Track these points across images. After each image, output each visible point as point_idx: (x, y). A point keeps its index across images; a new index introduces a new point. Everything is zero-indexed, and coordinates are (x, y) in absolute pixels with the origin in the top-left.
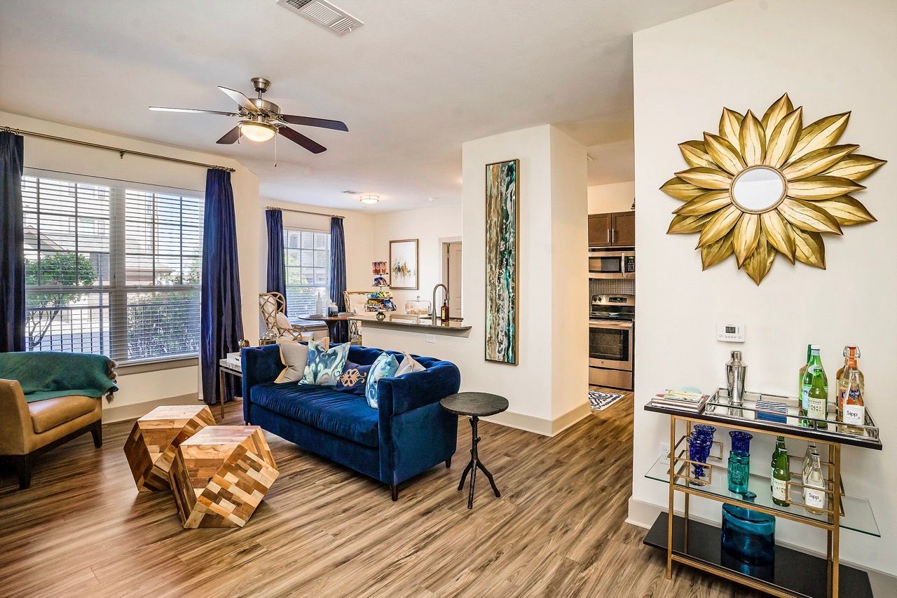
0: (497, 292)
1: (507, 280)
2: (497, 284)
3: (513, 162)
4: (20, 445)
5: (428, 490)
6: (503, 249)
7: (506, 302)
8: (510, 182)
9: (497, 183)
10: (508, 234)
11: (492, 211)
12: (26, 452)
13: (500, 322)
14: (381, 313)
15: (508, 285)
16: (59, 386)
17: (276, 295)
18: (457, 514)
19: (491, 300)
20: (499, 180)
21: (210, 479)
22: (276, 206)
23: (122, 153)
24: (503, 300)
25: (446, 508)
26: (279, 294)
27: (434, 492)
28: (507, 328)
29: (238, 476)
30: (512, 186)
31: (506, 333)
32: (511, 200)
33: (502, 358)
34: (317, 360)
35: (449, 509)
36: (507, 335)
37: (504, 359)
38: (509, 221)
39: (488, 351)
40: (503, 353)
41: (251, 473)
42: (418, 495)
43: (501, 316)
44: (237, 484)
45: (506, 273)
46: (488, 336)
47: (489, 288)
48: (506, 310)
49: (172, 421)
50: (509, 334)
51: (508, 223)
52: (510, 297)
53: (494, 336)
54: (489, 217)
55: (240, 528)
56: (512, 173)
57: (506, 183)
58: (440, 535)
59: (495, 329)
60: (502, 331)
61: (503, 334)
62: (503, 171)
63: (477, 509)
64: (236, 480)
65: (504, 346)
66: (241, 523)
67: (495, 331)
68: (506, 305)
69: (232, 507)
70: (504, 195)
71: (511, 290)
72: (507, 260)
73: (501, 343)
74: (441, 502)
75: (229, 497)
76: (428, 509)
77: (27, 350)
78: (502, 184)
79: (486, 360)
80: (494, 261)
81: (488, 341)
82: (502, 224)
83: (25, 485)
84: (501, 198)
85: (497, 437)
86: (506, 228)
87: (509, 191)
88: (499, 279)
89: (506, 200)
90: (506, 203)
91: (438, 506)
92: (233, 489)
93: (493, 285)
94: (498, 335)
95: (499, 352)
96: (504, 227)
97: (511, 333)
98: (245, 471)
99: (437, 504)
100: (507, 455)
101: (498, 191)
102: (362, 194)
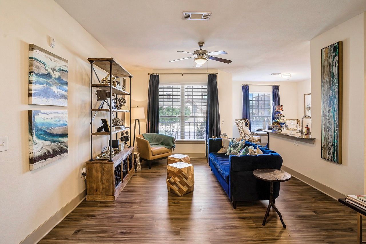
0: (328, 120)
1: (333, 113)
2: (328, 115)
3: (336, 44)
4: (149, 157)
5: (253, 210)
6: (331, 95)
7: (333, 126)
8: (335, 56)
9: (327, 58)
10: (334, 86)
11: (325, 74)
12: (150, 160)
13: (330, 137)
14: (279, 129)
15: (334, 116)
16: (162, 144)
17: (246, 120)
18: (254, 225)
19: (325, 124)
20: (329, 56)
21: (171, 177)
22: (246, 84)
23: (182, 74)
24: (331, 125)
25: (252, 220)
26: (247, 120)
27: (254, 212)
28: (333, 141)
29: (180, 179)
30: (337, 58)
31: (333, 144)
32: (336, 66)
33: (330, 158)
34: (231, 146)
35: (253, 221)
36: (334, 145)
37: (331, 159)
38: (334, 79)
39: (322, 153)
40: (331, 155)
41: (184, 179)
42: (246, 210)
43: (330, 133)
44: (179, 182)
45: (333, 109)
46: (323, 144)
47: (323, 118)
48: (333, 131)
49: (175, 158)
50: (335, 145)
51: (334, 80)
52: (335, 123)
53: (326, 145)
54: (323, 78)
55: (180, 196)
56: (336, 50)
57: (333, 57)
58: (238, 228)
59: (327, 141)
60: (330, 143)
61: (331, 144)
62: (330, 51)
63: (267, 227)
64: (179, 180)
65: (331, 151)
66: (180, 195)
67: (327, 142)
68: (333, 128)
69: (177, 188)
70: (331, 64)
71: (336, 119)
72: (333, 102)
73: (330, 149)
74: (253, 217)
75: (177, 185)
76: (244, 217)
77: (160, 133)
78: (331, 58)
79: (321, 158)
80: (326, 103)
81: (323, 148)
82: (330, 81)
83: (150, 169)
84: (330, 66)
85: (319, 202)
86: (333, 83)
87: (335, 61)
88: (329, 113)
89: (333, 67)
90: (332, 69)
91: (250, 218)
92: (178, 183)
93: (325, 116)
94: (328, 144)
95: (329, 154)
96: (332, 83)
97: (336, 145)
98: (182, 178)
99: (250, 217)
100: (315, 212)
101: (328, 63)
102: (281, 74)
